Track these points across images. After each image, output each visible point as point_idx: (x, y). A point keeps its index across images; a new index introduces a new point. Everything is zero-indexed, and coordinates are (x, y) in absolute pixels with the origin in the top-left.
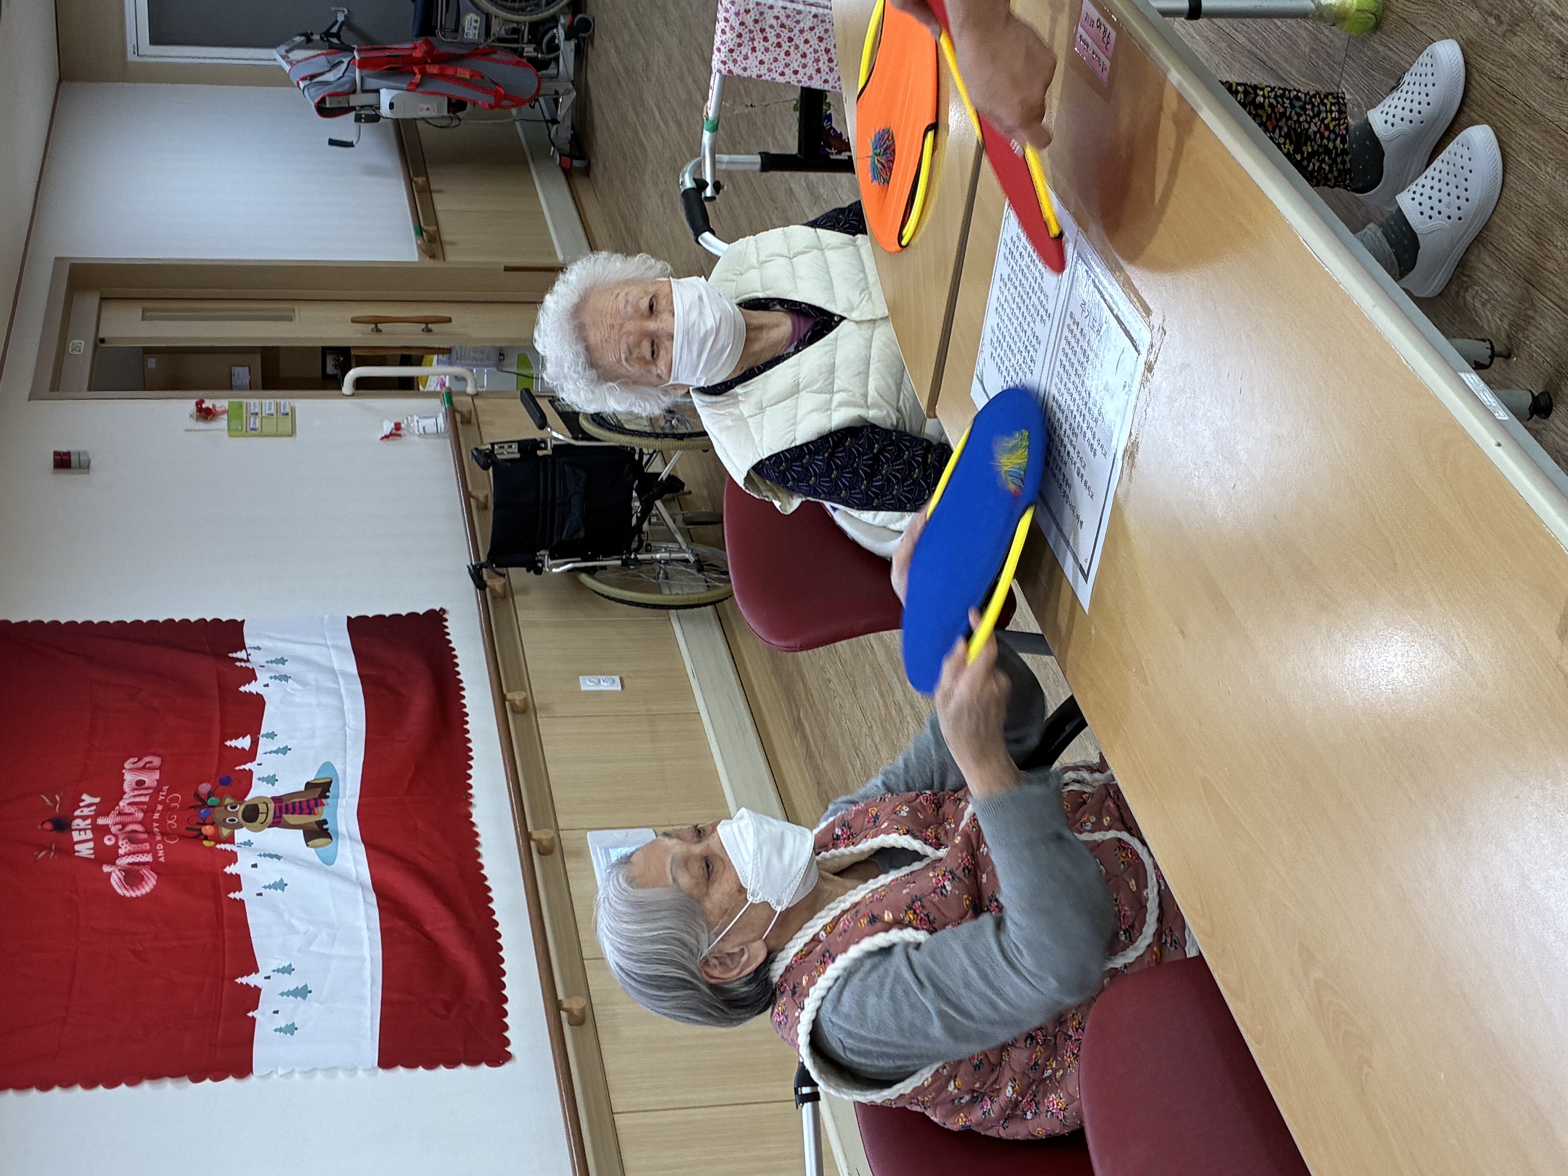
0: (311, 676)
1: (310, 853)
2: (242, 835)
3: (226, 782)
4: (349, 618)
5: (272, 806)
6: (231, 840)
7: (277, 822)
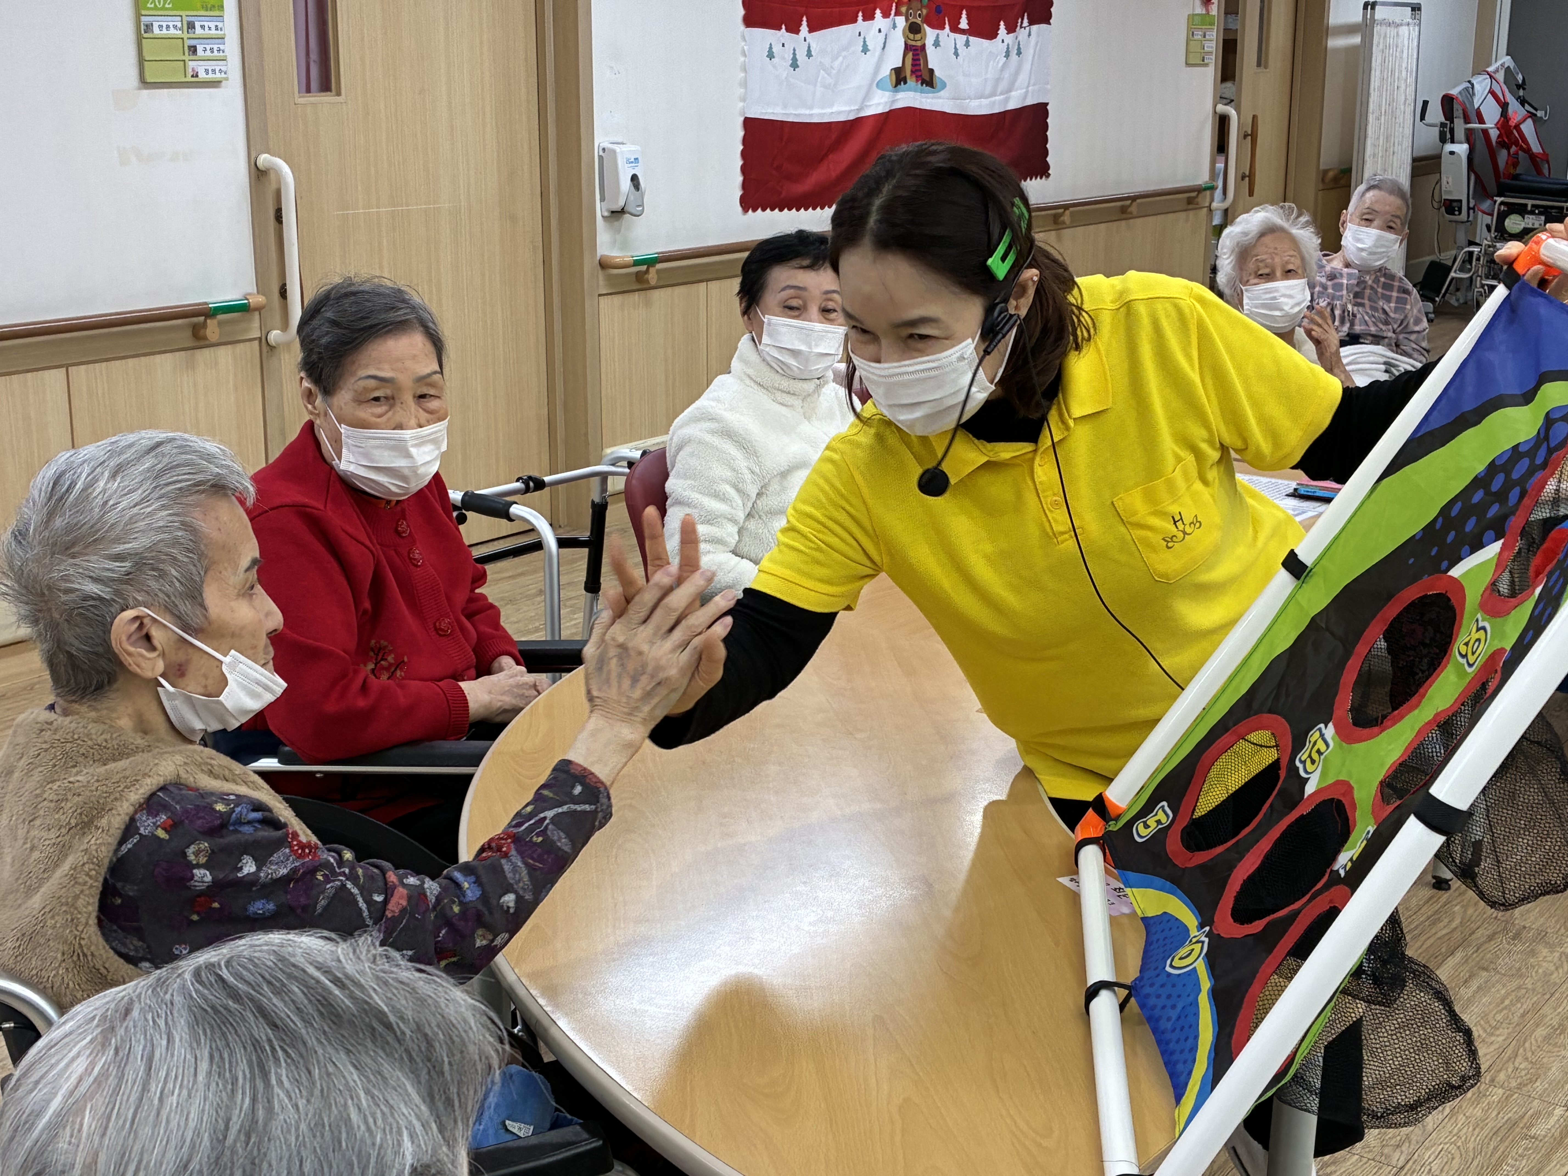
0: (1006, 75)
1: (886, 71)
2: (901, 21)
3: (938, 10)
4: (1047, 104)
5: (919, 44)
6: (898, 13)
7: (907, 48)
